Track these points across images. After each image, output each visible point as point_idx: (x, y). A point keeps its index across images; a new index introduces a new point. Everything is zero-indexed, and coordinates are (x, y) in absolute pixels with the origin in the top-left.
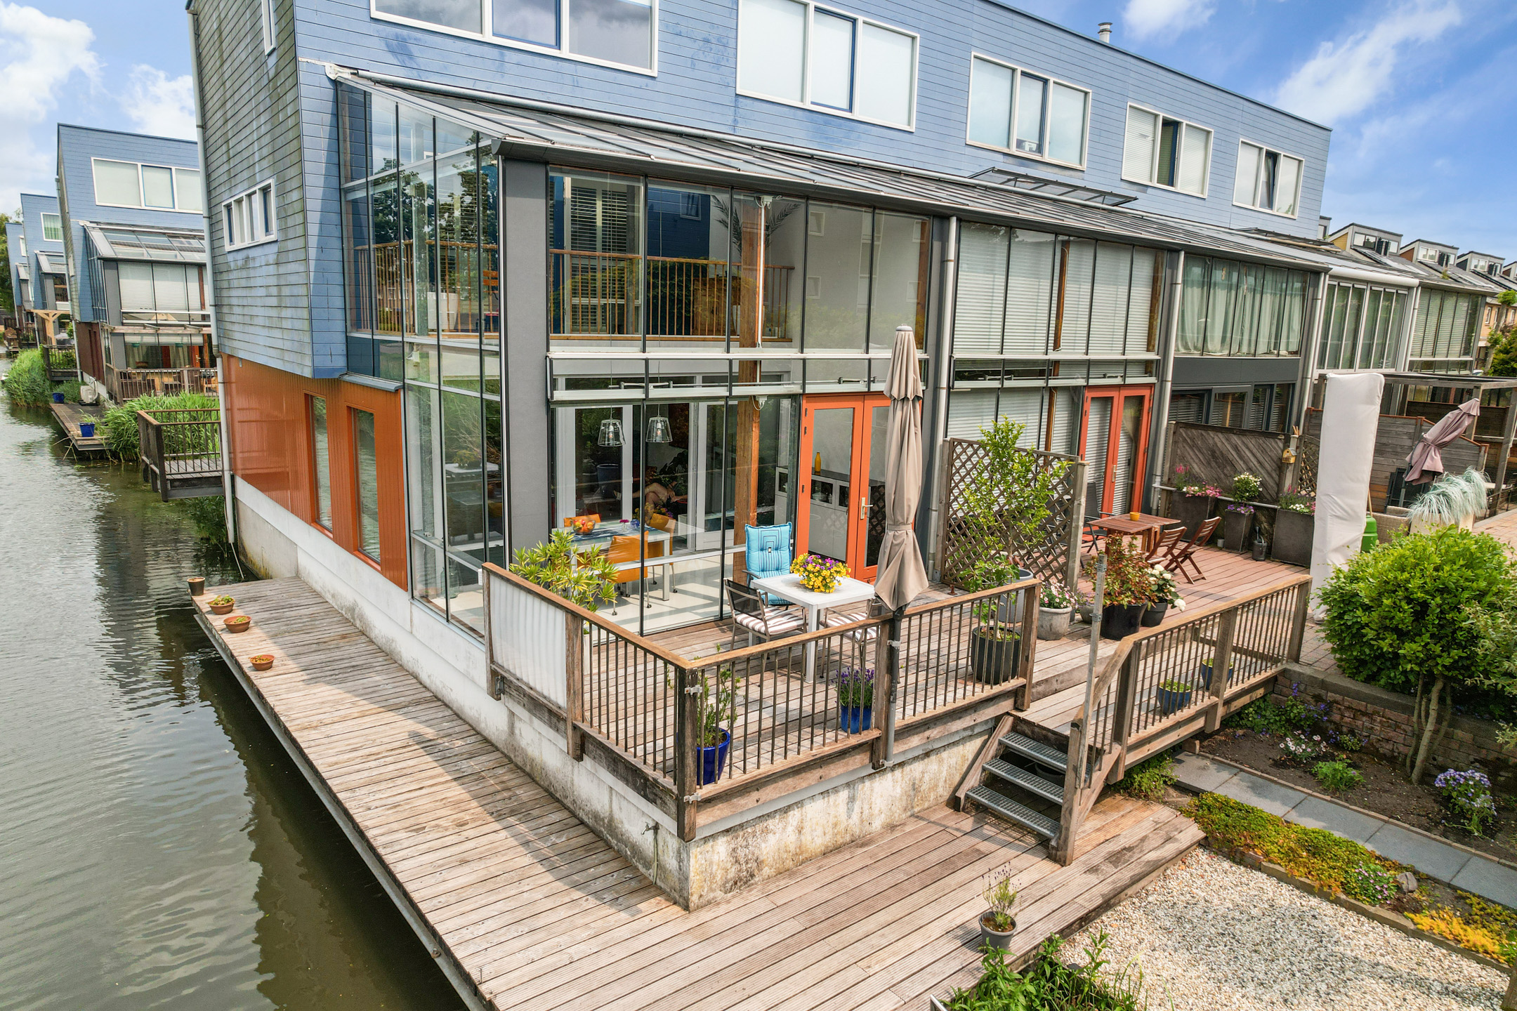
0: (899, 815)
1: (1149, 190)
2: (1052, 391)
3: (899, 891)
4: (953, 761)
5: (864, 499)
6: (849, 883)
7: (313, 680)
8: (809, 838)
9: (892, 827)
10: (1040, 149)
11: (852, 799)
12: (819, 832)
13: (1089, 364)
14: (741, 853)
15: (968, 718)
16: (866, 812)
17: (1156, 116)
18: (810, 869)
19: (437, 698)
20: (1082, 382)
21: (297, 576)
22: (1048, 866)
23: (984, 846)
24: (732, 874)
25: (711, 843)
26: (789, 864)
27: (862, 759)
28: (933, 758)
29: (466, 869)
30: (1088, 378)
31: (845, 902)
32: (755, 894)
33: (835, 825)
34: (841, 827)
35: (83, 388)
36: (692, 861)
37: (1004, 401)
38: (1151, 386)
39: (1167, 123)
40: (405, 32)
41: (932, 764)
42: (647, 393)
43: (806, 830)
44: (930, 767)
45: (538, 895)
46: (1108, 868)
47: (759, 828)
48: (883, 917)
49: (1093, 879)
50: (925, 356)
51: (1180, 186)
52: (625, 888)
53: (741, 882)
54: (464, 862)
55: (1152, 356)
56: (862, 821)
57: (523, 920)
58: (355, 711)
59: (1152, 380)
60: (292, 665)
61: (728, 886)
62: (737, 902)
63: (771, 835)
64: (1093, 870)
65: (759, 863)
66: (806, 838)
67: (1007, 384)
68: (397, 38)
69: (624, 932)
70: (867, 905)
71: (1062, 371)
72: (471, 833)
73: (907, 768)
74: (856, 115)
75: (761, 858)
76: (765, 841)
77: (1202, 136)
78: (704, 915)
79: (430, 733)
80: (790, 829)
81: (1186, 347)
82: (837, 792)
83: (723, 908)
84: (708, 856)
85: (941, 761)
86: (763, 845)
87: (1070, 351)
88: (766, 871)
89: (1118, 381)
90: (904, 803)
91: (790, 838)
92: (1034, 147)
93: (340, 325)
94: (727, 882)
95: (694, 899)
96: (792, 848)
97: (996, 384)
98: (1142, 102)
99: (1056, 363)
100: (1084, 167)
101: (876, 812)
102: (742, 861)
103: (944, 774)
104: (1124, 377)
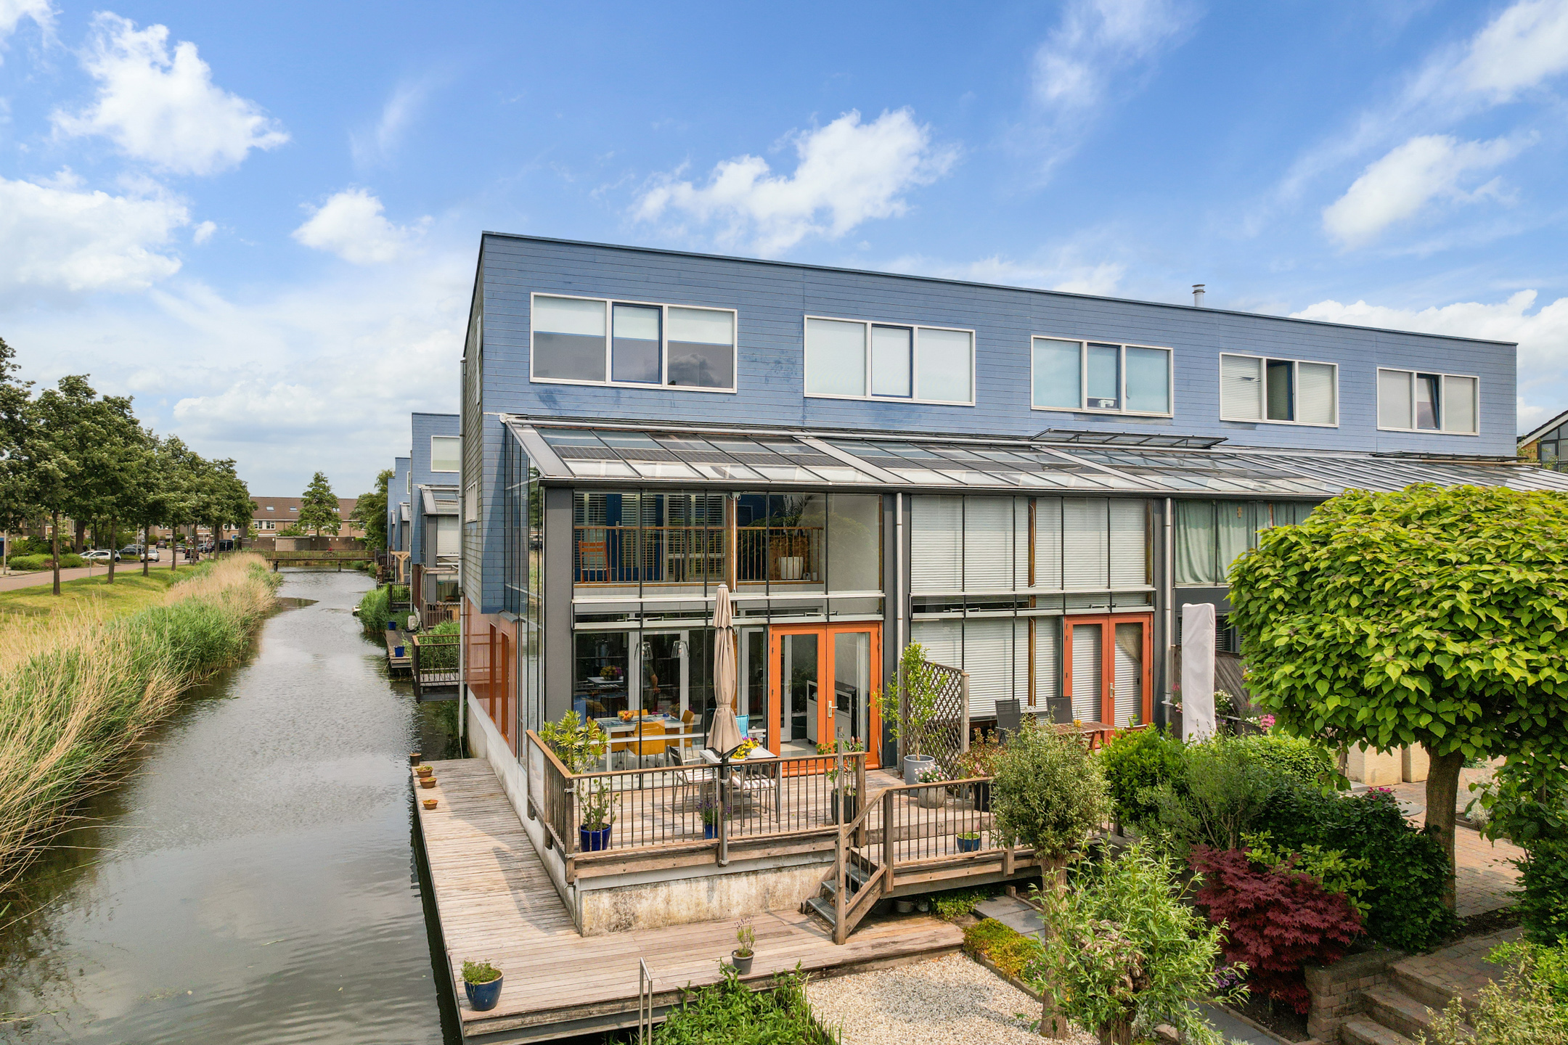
0: (754, 907)
1: (1258, 427)
2: (1031, 620)
3: (717, 943)
4: (806, 879)
5: (830, 702)
7: (457, 817)
8: (676, 909)
9: (749, 917)
10: (1118, 404)
11: (711, 889)
12: (684, 906)
13: (1064, 597)
14: (621, 907)
15: (807, 846)
16: (725, 901)
17: (1260, 360)
18: (677, 931)
19: (525, 831)
20: (1060, 612)
21: (486, 757)
22: (824, 942)
23: (796, 931)
24: (615, 918)
25: (597, 895)
26: (659, 923)
27: (708, 859)
28: (785, 873)
29: (477, 908)
30: (1064, 609)
31: (677, 944)
32: (633, 937)
33: (698, 905)
34: (704, 907)
35: (410, 617)
36: (584, 904)
37: (969, 630)
38: (1148, 614)
39: (1272, 365)
40: (552, 387)
41: (785, 878)
42: (641, 624)
43: (673, 903)
44: (782, 879)
46: (866, 950)
47: (634, 893)
48: (692, 952)
49: (847, 952)
50: (883, 595)
51: (1297, 421)
52: (556, 925)
53: (623, 926)
54: (479, 905)
55: (1149, 588)
56: (721, 907)
58: (470, 834)
59: (1151, 609)
60: (448, 808)
61: (612, 927)
62: (617, 939)
63: (643, 900)
64: (854, 949)
65: (636, 918)
66: (674, 908)
67: (969, 614)
68: (546, 391)
70: (688, 946)
71: (1039, 603)
73: (761, 877)
74: (915, 400)
75: (636, 914)
76: (640, 903)
77: (1328, 372)
78: (589, 940)
79: (505, 847)
80: (659, 899)
81: (1196, 578)
82: (698, 881)
83: (607, 941)
84: (596, 903)
85: (793, 877)
86: (638, 906)
87: (1044, 586)
88: (641, 924)
89: (1106, 610)
90: (760, 902)
91: (660, 905)
92: (1111, 403)
93: (501, 578)
94: (610, 924)
95: (586, 929)
96: (662, 912)
97: (960, 615)
98: (1239, 350)
99: (1034, 596)
100: (1172, 415)
101: (734, 903)
102: (622, 912)
103: (798, 887)
104: (1111, 607)
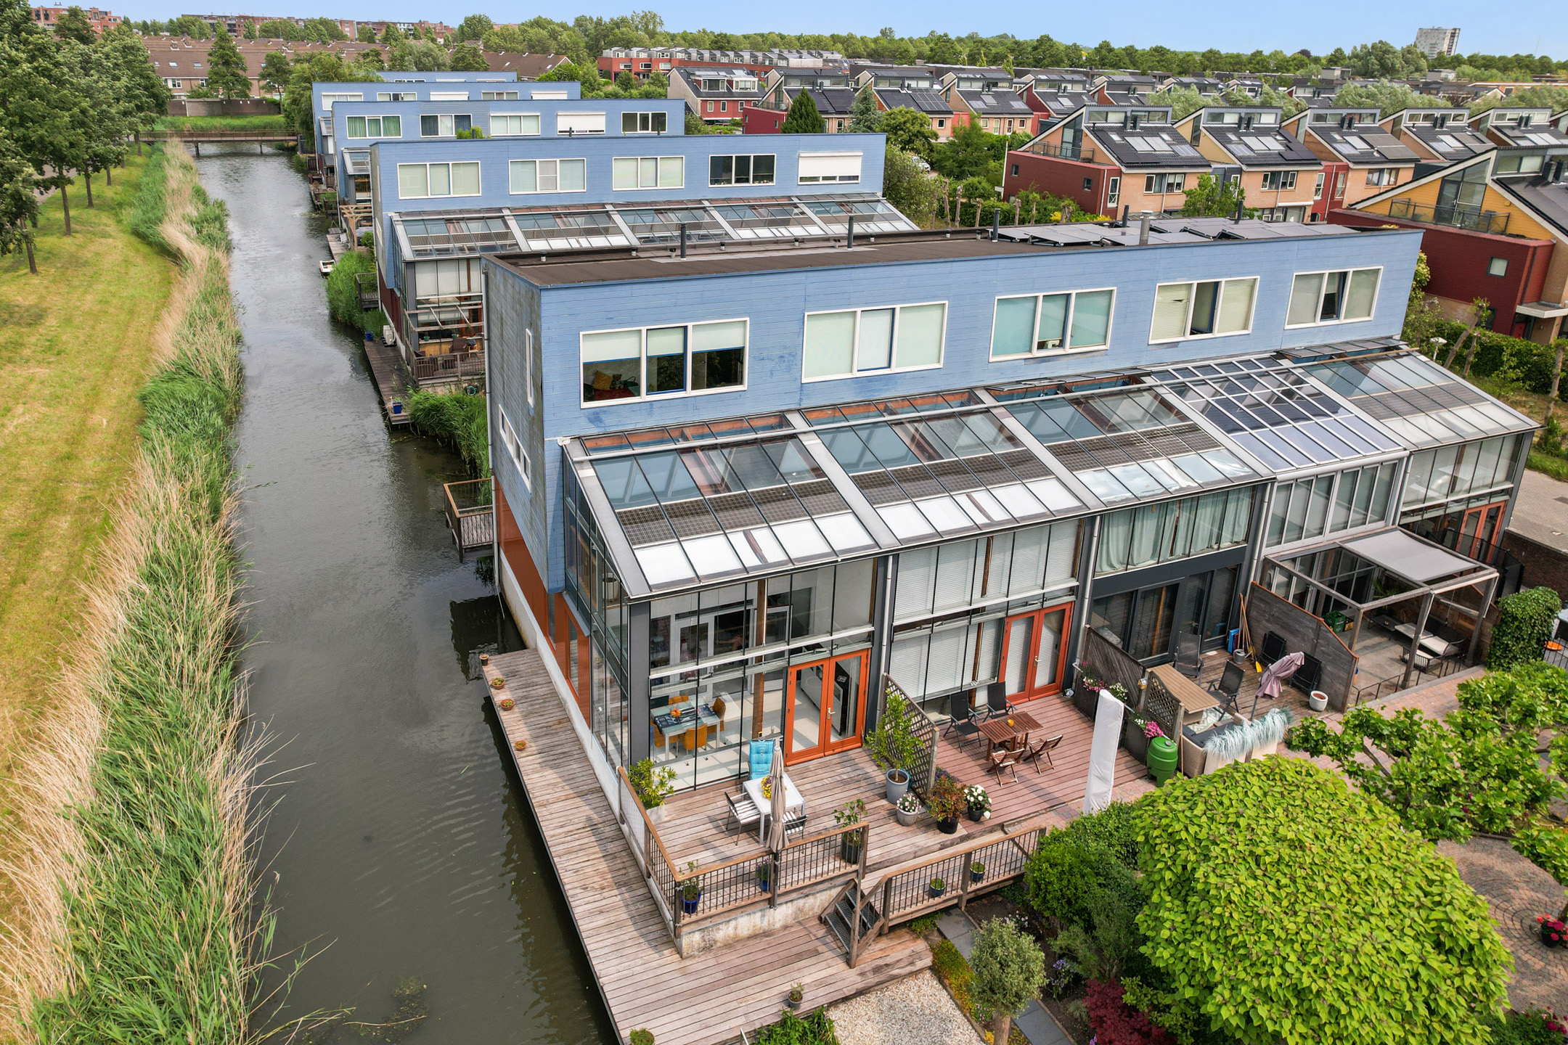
1: (1179, 347)
2: (981, 625)
3: (771, 966)
6: (752, 957)
9: (786, 927)
10: (1062, 342)
11: (763, 916)
12: (744, 930)
13: (1008, 604)
14: (706, 938)
16: (771, 921)
17: (1191, 286)
18: (739, 946)
19: (601, 789)
20: (1003, 615)
21: (536, 650)
22: (843, 966)
23: (821, 949)
24: (702, 946)
26: (729, 943)
29: (601, 917)
30: (1007, 612)
31: (746, 967)
32: (711, 955)
33: (754, 926)
34: (757, 928)
36: (683, 940)
37: (934, 641)
38: (1071, 603)
39: (1200, 289)
40: (598, 410)
45: (626, 937)
46: (870, 975)
47: (715, 930)
48: (758, 979)
49: (859, 979)
50: (873, 629)
52: (661, 941)
53: (707, 949)
54: (602, 912)
55: (1074, 584)
56: (769, 925)
57: (618, 949)
58: (563, 795)
59: (1073, 599)
61: (699, 951)
62: (703, 958)
63: (721, 931)
64: (862, 974)
65: (715, 942)
67: (937, 630)
69: (654, 964)
70: (753, 971)
71: (988, 612)
72: (606, 895)
73: (788, 906)
74: (893, 369)
75: (716, 940)
78: (688, 962)
82: (754, 917)
83: (697, 960)
84: (691, 939)
86: (718, 935)
87: (993, 599)
88: (720, 943)
89: (1038, 607)
90: (792, 918)
92: (1057, 343)
93: (562, 565)
94: (698, 949)
95: (685, 954)
96: (732, 936)
97: (927, 632)
98: (1174, 279)
99: (985, 607)
100: (1108, 346)
101: (777, 920)
102: (707, 941)
104: (1042, 604)
